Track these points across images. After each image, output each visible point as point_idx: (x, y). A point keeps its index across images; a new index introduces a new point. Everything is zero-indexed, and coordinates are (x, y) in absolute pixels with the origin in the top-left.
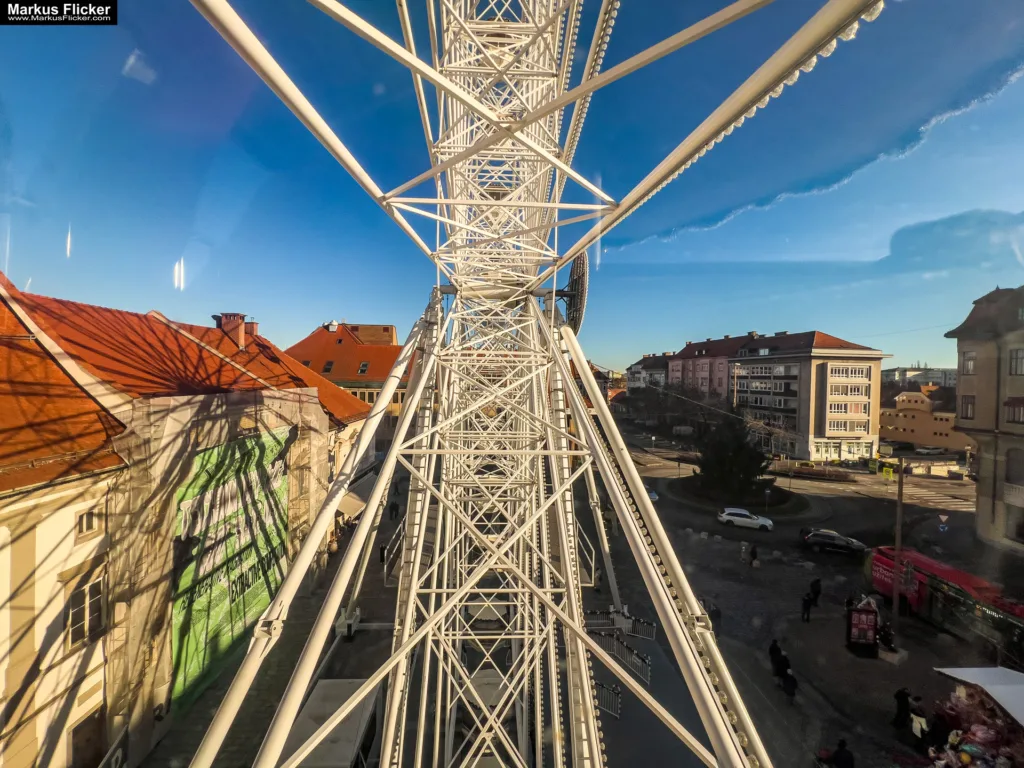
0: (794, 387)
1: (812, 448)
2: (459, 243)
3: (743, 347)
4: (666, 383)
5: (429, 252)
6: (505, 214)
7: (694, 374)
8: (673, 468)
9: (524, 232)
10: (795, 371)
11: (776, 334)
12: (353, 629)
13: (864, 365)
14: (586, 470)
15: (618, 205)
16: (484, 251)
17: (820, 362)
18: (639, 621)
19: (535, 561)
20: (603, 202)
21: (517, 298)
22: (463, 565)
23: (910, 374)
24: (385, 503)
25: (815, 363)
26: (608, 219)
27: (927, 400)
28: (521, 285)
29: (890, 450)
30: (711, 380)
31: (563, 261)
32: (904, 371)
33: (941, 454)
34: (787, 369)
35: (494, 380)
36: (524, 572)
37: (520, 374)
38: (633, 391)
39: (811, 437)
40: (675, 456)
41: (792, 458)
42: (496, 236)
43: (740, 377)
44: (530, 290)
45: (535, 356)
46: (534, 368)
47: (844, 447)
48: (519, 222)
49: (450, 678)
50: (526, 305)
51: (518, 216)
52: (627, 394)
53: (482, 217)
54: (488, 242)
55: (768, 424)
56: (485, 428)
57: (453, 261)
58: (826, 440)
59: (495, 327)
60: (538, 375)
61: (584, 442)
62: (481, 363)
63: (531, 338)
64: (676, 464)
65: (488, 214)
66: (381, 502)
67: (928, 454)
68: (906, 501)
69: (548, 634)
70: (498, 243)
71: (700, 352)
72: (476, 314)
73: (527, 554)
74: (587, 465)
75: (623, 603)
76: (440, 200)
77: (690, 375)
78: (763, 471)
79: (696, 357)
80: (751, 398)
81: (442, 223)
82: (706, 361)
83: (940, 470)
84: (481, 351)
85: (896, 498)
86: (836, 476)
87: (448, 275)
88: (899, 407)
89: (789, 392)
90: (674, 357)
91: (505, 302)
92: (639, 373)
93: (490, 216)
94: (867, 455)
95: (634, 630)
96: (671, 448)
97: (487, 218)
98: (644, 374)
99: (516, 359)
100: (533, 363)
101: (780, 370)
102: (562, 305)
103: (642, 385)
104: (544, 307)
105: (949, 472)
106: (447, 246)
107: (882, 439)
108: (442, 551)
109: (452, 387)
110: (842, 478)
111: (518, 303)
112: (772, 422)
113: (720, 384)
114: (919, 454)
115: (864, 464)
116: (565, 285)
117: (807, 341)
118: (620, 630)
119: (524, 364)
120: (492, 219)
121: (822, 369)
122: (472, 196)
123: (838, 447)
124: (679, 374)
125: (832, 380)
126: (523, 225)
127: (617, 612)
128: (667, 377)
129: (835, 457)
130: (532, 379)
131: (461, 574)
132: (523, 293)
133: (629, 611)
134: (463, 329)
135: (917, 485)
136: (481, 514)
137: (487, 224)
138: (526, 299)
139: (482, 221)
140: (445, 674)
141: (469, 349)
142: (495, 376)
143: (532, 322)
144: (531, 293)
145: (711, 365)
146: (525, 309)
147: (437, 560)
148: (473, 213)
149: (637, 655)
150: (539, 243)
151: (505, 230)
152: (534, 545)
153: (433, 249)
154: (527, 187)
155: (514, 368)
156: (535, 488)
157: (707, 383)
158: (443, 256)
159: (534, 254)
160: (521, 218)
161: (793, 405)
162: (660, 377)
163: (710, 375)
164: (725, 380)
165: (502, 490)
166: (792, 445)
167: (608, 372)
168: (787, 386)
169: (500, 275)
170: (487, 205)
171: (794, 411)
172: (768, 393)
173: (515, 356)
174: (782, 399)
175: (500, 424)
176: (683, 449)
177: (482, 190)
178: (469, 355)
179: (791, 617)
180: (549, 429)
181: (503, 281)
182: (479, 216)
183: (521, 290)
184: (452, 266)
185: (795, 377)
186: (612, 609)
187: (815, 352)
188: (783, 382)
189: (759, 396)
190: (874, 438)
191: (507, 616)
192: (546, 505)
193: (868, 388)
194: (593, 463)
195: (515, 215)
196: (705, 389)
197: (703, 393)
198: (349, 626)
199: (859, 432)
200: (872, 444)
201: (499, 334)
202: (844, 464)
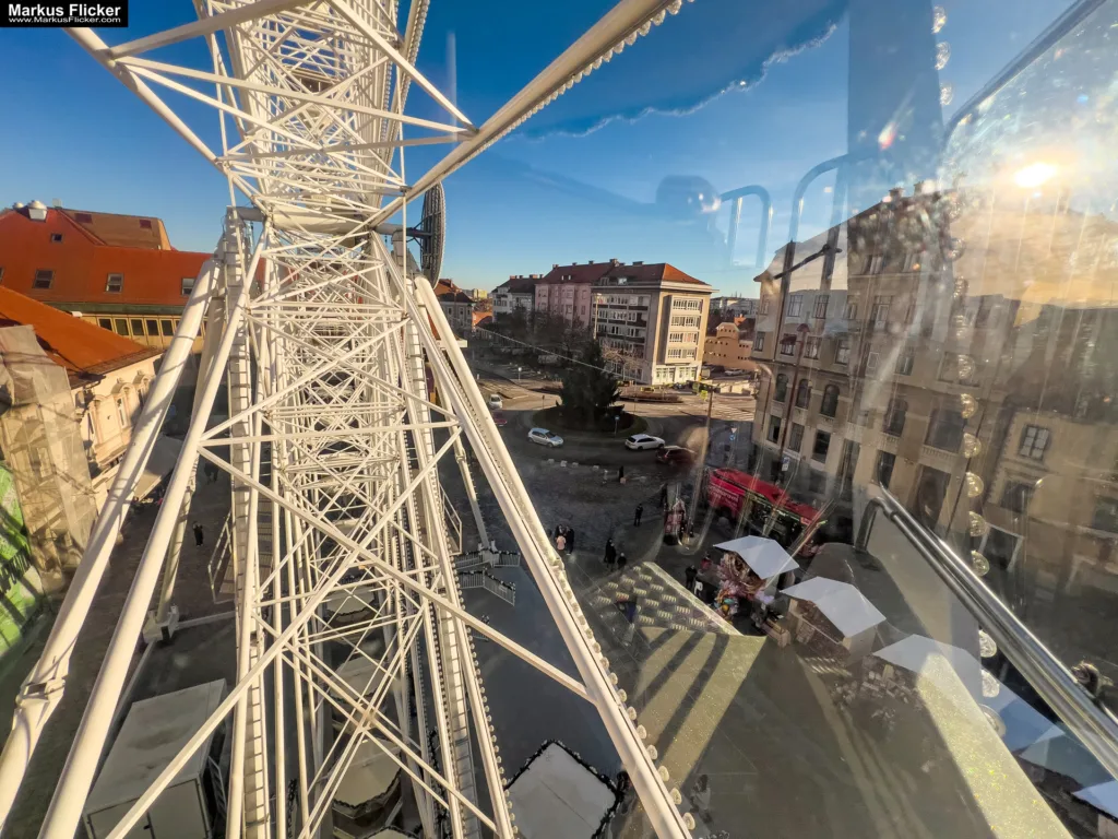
0: (645, 318)
1: (654, 374)
2: (263, 148)
3: (605, 275)
4: (533, 309)
5: (212, 156)
6: (329, 115)
7: (560, 301)
8: (538, 399)
9: (358, 147)
10: (646, 303)
11: (634, 263)
12: (171, 631)
13: (698, 298)
14: (455, 442)
15: (477, 132)
16: (302, 163)
17: (666, 294)
18: (505, 553)
19: (402, 540)
20: (460, 124)
21: (358, 232)
22: (315, 561)
23: (730, 303)
24: (193, 488)
25: (663, 295)
26: (467, 145)
27: (737, 329)
28: (361, 217)
29: (708, 373)
30: (575, 308)
31: (413, 192)
32: (727, 299)
33: (740, 374)
34: (641, 299)
35: (333, 340)
36: (391, 563)
37: (368, 332)
38: (500, 316)
39: (654, 363)
40: (540, 387)
41: (638, 384)
42: (318, 147)
43: (601, 306)
44: (373, 224)
45: (387, 312)
46: (385, 326)
47: (677, 373)
48: (350, 130)
49: (312, 685)
50: (369, 244)
51: (348, 121)
52: (494, 320)
53: (295, 113)
54: (308, 152)
55: (622, 353)
56: (328, 400)
57: (256, 173)
58: (664, 367)
59: (328, 270)
60: (391, 335)
61: (450, 411)
62: (311, 319)
63: (379, 289)
64: (540, 395)
65: (303, 110)
66: (188, 487)
67: (732, 375)
68: (713, 416)
69: (423, 613)
70: (321, 156)
71: (566, 277)
72: (299, 251)
73: (394, 540)
74: (455, 438)
75: (490, 540)
76: (219, 76)
77: (556, 301)
78: (615, 399)
79: (562, 283)
80: (609, 326)
81: (227, 115)
82: (571, 287)
83: (738, 388)
84: (310, 303)
85: (706, 414)
86: (670, 398)
87: (250, 194)
88: (718, 335)
89: (641, 323)
90: (541, 281)
91: (341, 239)
92: (505, 296)
93: (306, 114)
94: (692, 379)
95: (501, 562)
96: (535, 378)
97: (302, 116)
98: (510, 298)
99: (362, 315)
100: (384, 319)
101: (634, 301)
102: (414, 247)
103: (508, 310)
104: (392, 248)
105: (743, 390)
106: (240, 151)
107: (704, 364)
108: (284, 553)
109: (273, 345)
110: (673, 400)
111: (357, 240)
112: (625, 351)
113: (583, 313)
114: (727, 375)
115: (688, 387)
116: (417, 221)
117: (658, 272)
118: (488, 564)
119: (372, 319)
120: (309, 118)
121: (668, 300)
122: (275, 80)
123: (673, 372)
124: (545, 300)
125: (675, 312)
126: (356, 135)
127: (485, 549)
128: (533, 302)
129: (669, 381)
130: (384, 339)
131: (313, 570)
132: (364, 229)
133: (496, 545)
134: (283, 272)
135: (722, 402)
136: (333, 501)
137: (302, 125)
138: (368, 237)
139: (293, 119)
140: (305, 684)
141: (294, 298)
142: (334, 334)
143: (378, 267)
144: (375, 229)
145: (576, 292)
146: (367, 248)
147: (278, 565)
148: (278, 108)
149: (504, 584)
150: (379, 163)
151: (331, 138)
152: (400, 527)
153: (218, 151)
154: (357, 81)
155: (359, 325)
156: (396, 465)
157: (571, 310)
158: (237, 165)
159: (372, 179)
160: (352, 124)
161: (642, 334)
162: (527, 302)
163: (575, 301)
164: (588, 309)
165: (358, 470)
166: (639, 371)
167: (473, 291)
168: (639, 315)
169: (329, 200)
170: (301, 100)
171: (642, 340)
172: (623, 323)
173: (360, 311)
174: (634, 328)
175: (348, 392)
176: (547, 379)
177: (289, 73)
178: (296, 309)
179: (627, 524)
180: (409, 399)
181: (334, 210)
182: (289, 111)
183: (362, 224)
184: (254, 181)
185: (645, 308)
186: (480, 547)
187: (665, 284)
188: (636, 312)
189: (616, 325)
190: (699, 363)
191: (375, 603)
192: (411, 487)
193: (699, 320)
194: (463, 436)
195: (343, 119)
196: (570, 317)
197: (567, 321)
198: (165, 630)
199: (689, 359)
200: (696, 368)
201: (334, 281)
202: (675, 387)
